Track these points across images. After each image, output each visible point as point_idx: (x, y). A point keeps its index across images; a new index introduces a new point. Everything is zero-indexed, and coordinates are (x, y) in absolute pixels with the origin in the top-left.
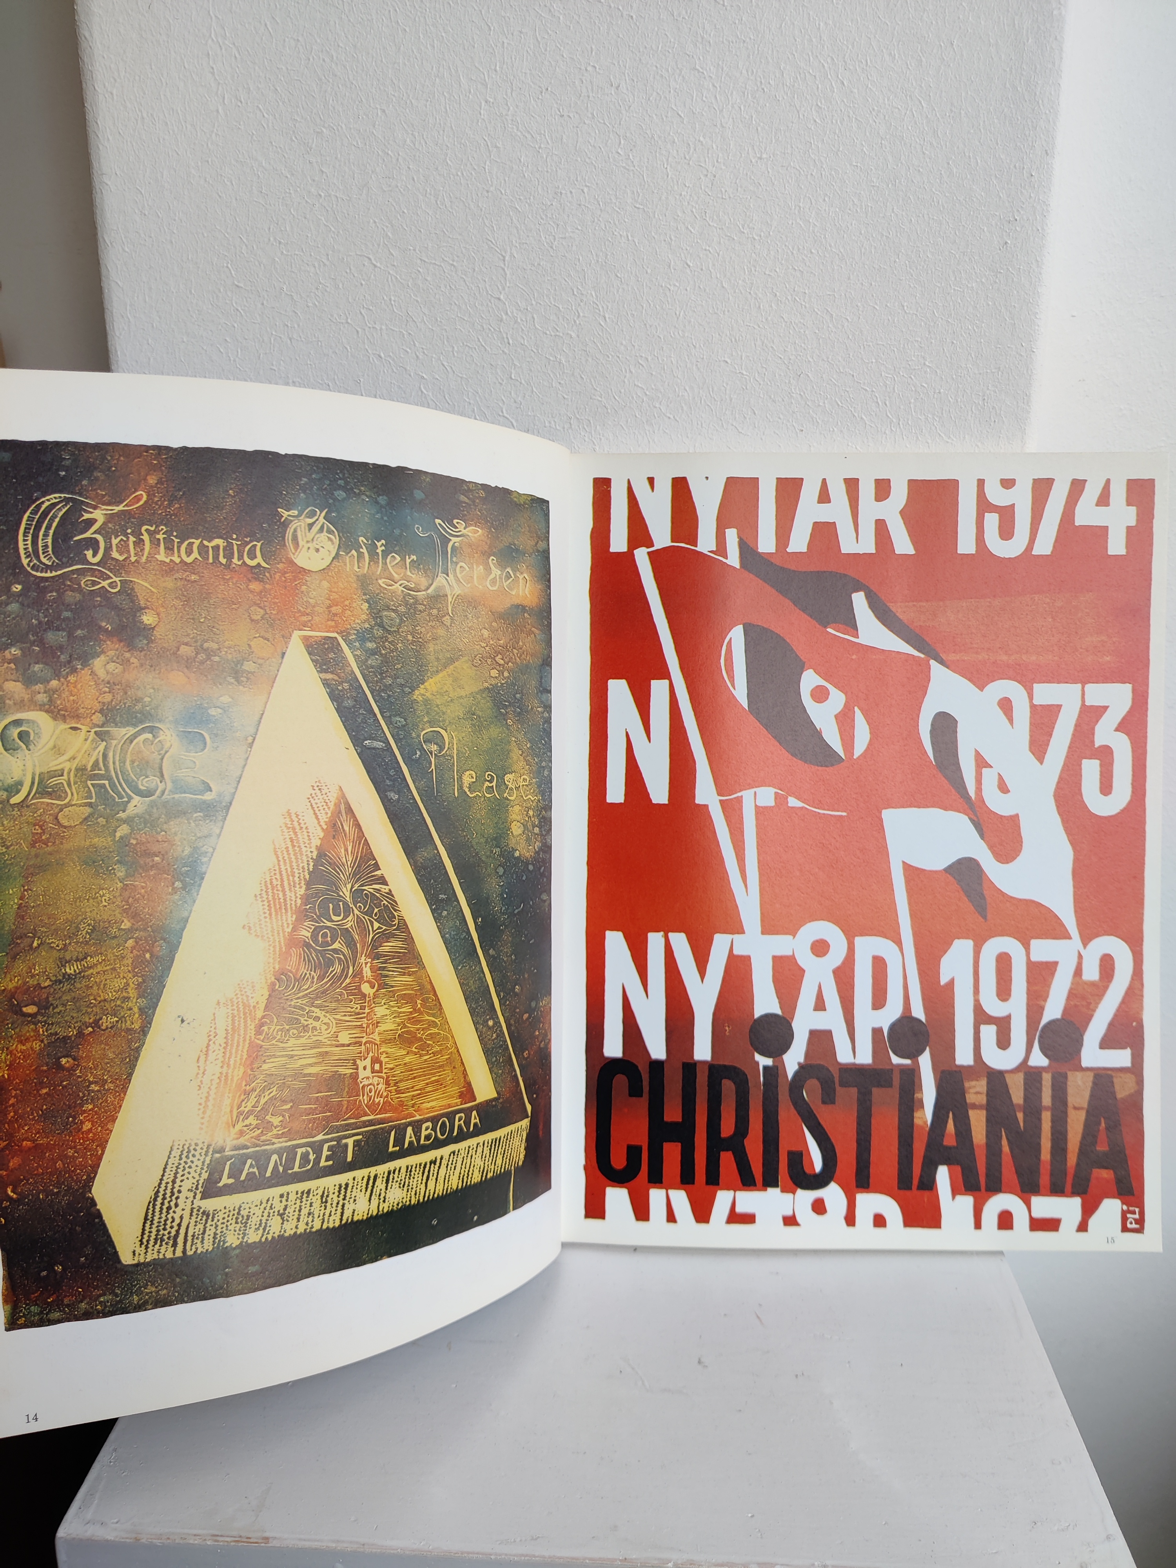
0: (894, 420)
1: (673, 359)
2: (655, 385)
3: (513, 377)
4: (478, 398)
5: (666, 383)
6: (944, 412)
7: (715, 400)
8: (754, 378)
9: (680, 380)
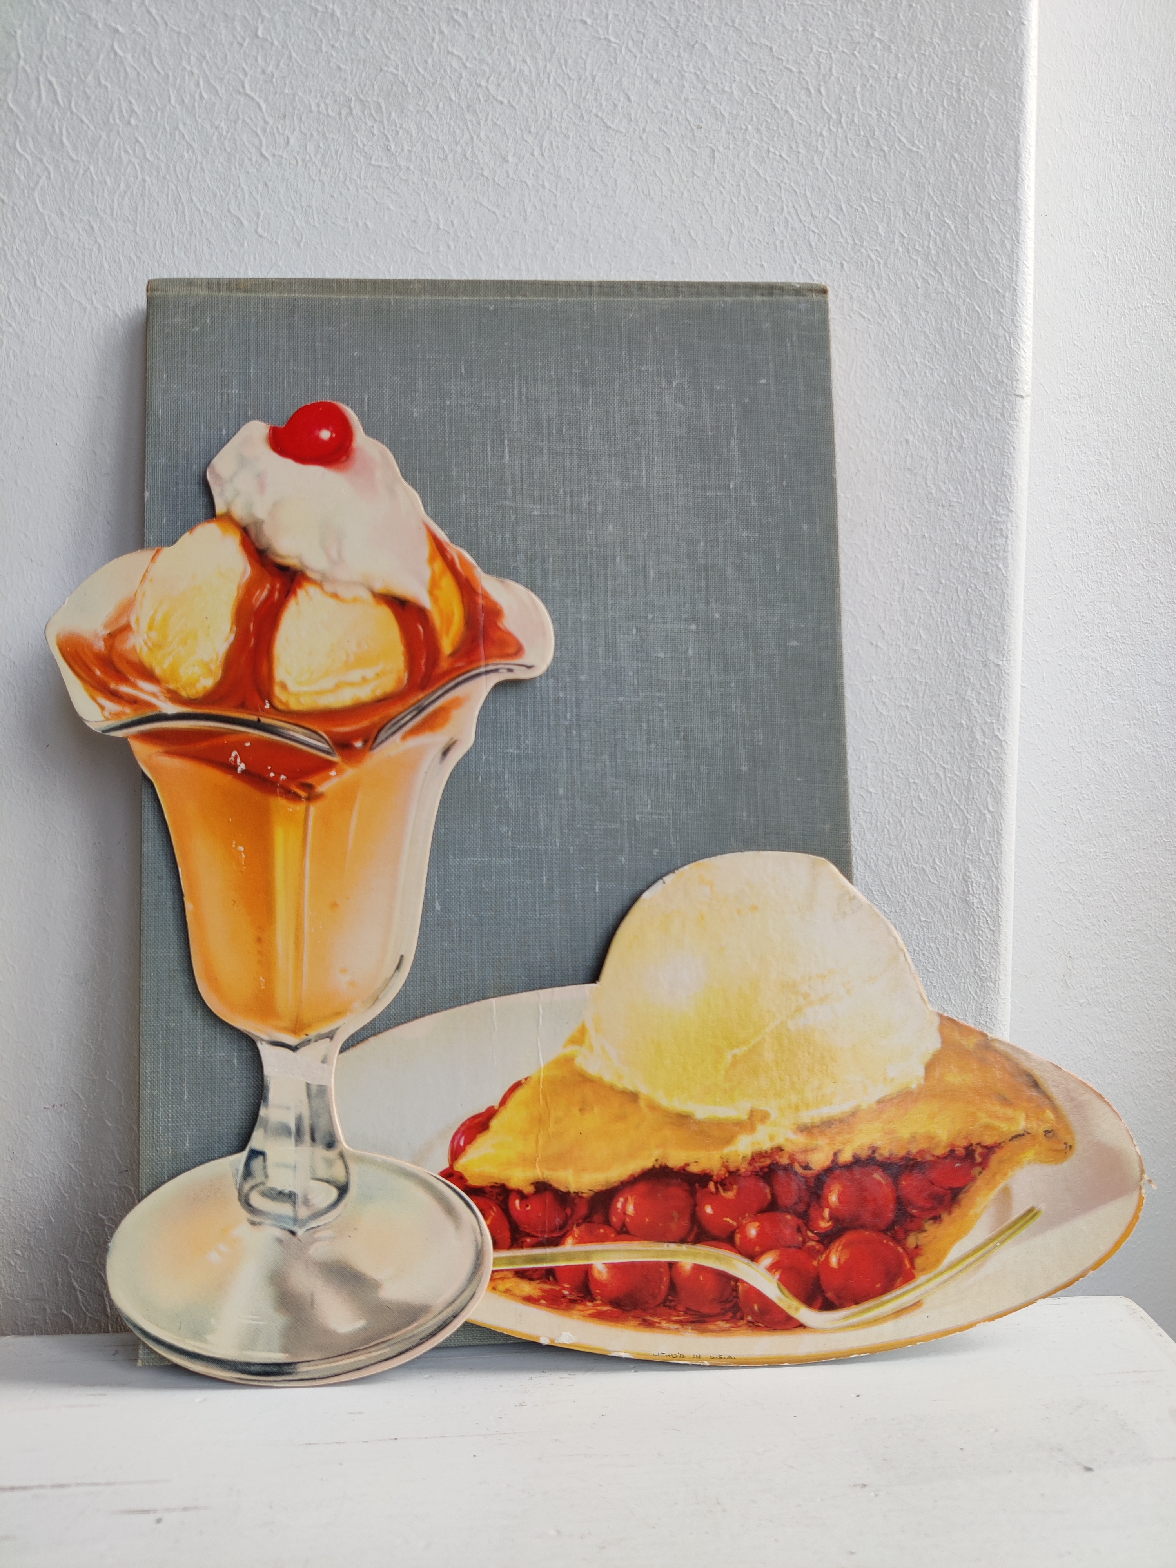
0: (834, 116)
1: (505, 16)
2: (479, 53)
3: (260, 34)
4: (204, 65)
5: (496, 51)
6: (904, 106)
7: (570, 78)
8: (627, 47)
9: (517, 46)
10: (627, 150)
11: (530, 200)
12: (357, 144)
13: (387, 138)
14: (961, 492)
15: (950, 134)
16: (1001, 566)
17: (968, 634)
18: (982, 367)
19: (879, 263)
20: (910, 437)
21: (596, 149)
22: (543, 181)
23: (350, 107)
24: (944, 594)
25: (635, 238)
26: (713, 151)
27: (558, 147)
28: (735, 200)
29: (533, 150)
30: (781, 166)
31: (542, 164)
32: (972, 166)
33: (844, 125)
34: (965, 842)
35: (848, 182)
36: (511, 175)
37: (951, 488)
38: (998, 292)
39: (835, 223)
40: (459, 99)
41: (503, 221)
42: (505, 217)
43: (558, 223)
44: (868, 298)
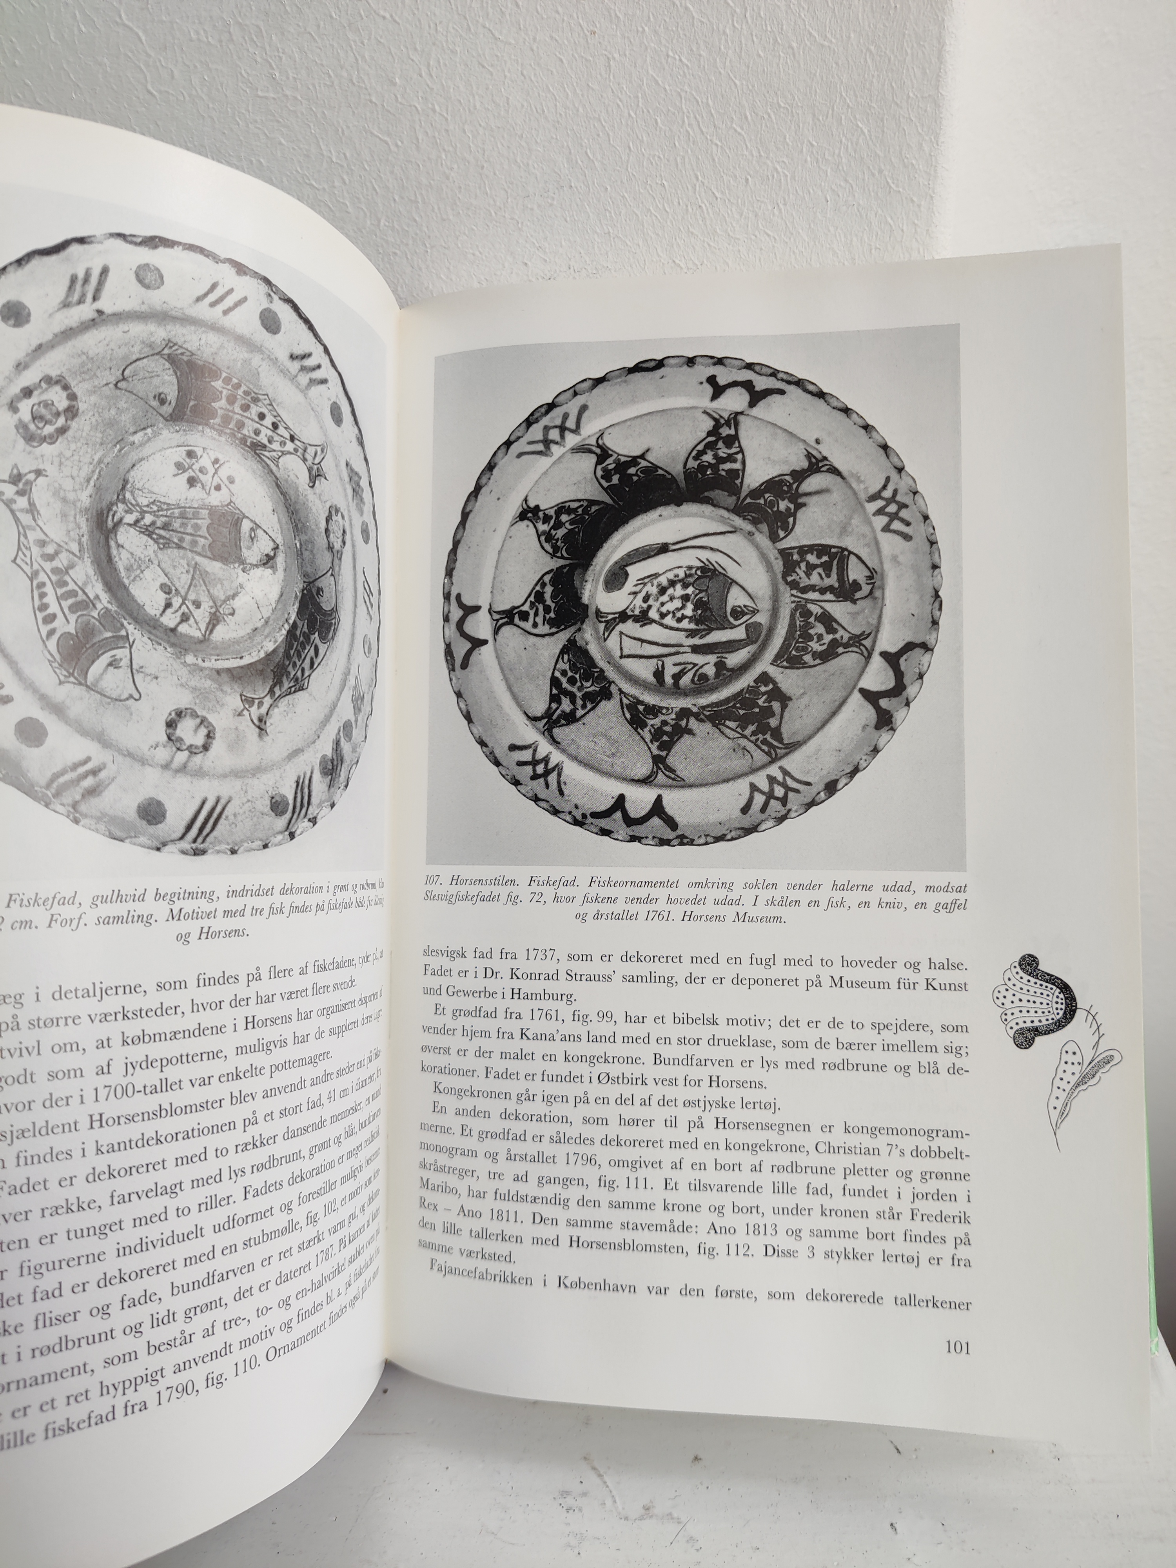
10: (517, 63)
11: (421, 126)
12: (241, 73)
13: (271, 65)
15: (867, 23)
19: (787, 176)
21: (486, 65)
22: (433, 105)
23: (230, 33)
25: (530, 162)
26: (608, 58)
27: (446, 65)
28: (632, 114)
29: (420, 69)
30: (682, 73)
31: (429, 83)
32: (889, 60)
33: (750, 21)
35: (753, 86)
36: (400, 100)
38: (913, 201)
39: (739, 134)
40: (340, 16)
41: (396, 150)
42: (397, 145)
43: (451, 149)
44: (774, 215)
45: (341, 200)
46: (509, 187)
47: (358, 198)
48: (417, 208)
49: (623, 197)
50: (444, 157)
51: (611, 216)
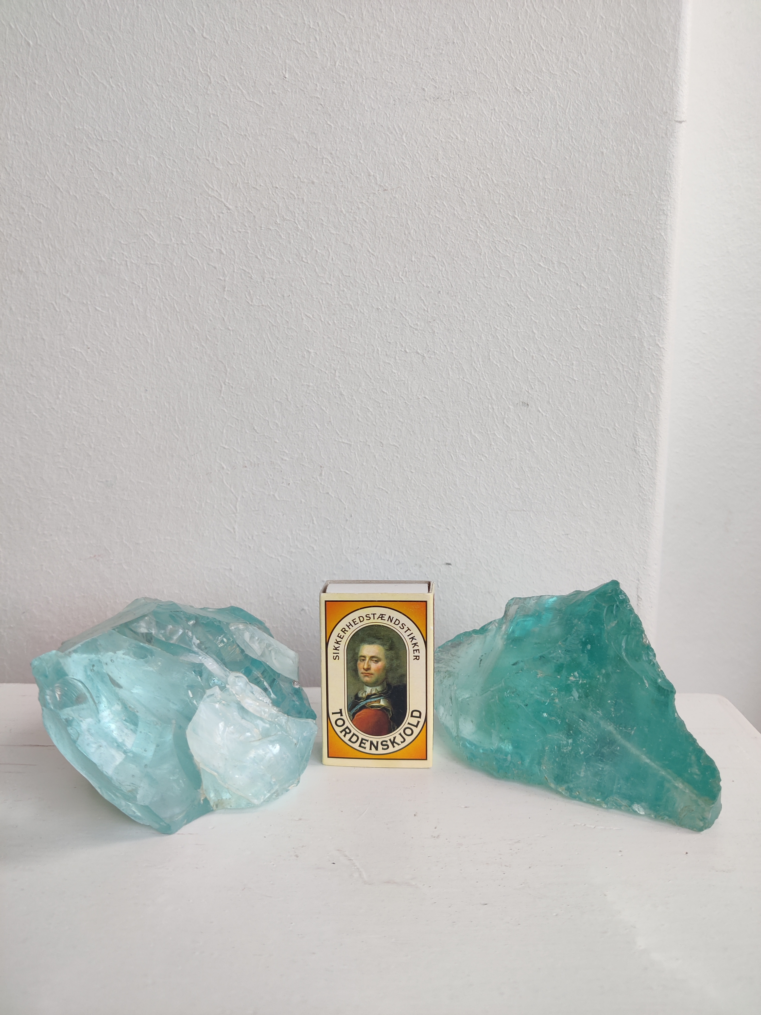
11: (365, 6)
14: (637, 186)
16: (663, 234)
17: (641, 279)
18: (653, 103)
19: (586, 37)
20: (605, 151)
24: (625, 252)
25: (430, 28)
34: (635, 412)
37: (630, 182)
38: (665, 52)
41: (349, 21)
42: (350, 18)
43: (382, 20)
44: (578, 60)
45: (314, 50)
46: (416, 43)
47: (324, 49)
48: (359, 55)
49: (485, 49)
50: (378, 25)
51: (478, 61)
